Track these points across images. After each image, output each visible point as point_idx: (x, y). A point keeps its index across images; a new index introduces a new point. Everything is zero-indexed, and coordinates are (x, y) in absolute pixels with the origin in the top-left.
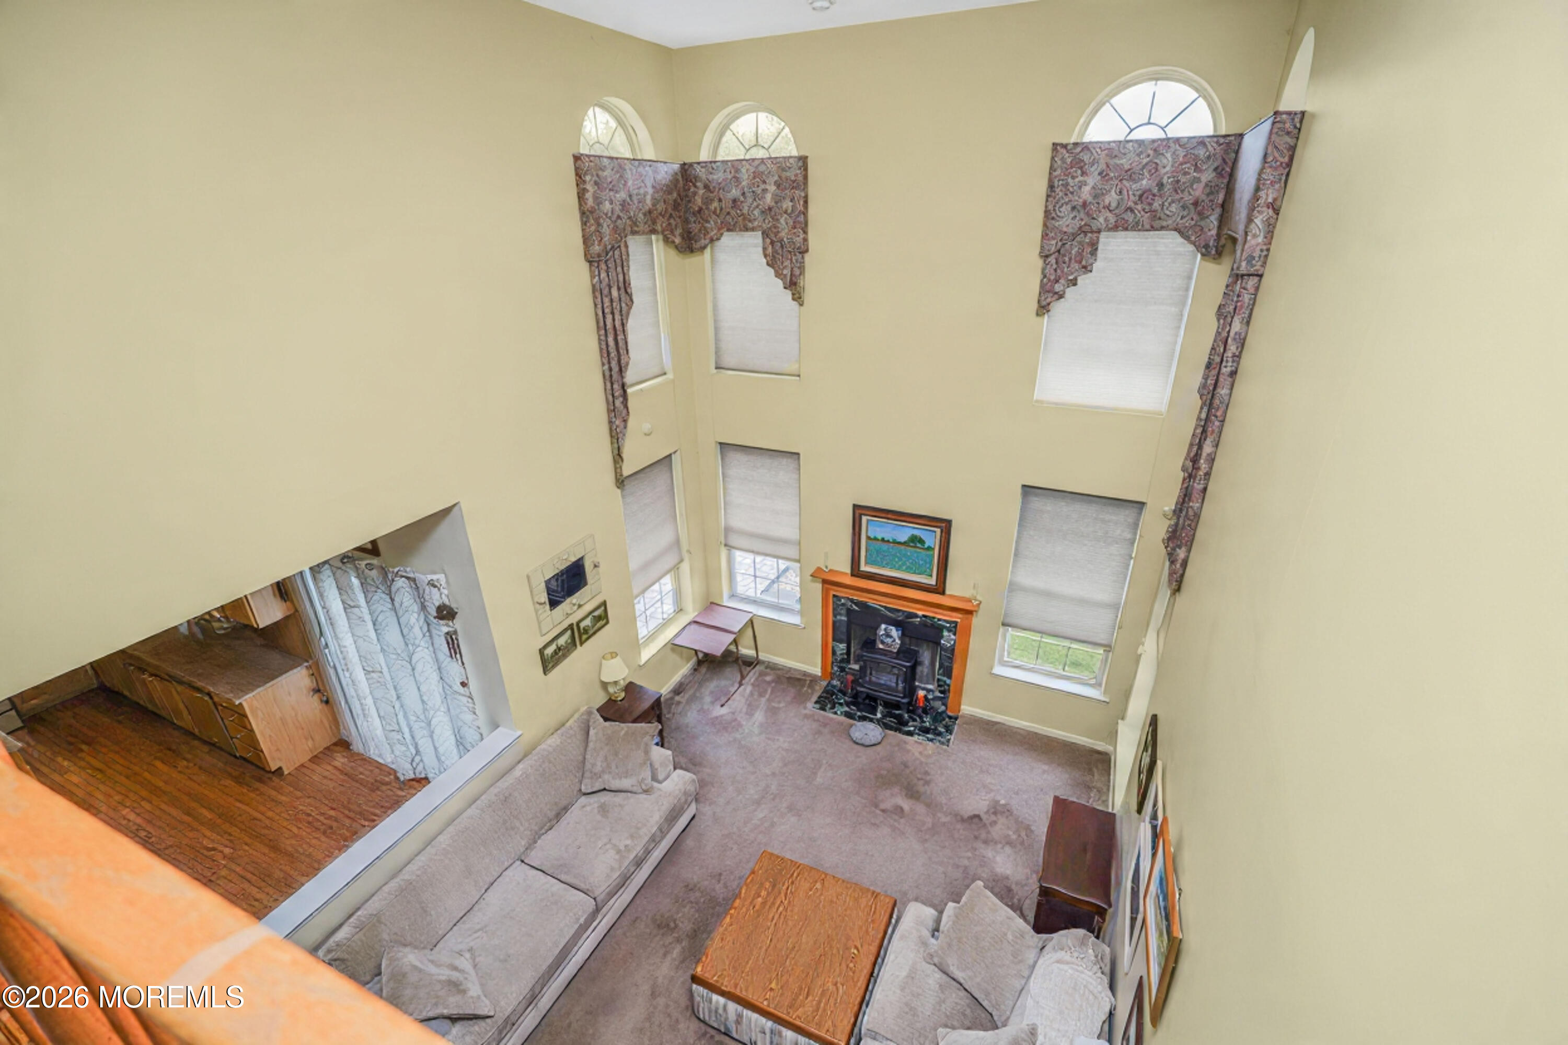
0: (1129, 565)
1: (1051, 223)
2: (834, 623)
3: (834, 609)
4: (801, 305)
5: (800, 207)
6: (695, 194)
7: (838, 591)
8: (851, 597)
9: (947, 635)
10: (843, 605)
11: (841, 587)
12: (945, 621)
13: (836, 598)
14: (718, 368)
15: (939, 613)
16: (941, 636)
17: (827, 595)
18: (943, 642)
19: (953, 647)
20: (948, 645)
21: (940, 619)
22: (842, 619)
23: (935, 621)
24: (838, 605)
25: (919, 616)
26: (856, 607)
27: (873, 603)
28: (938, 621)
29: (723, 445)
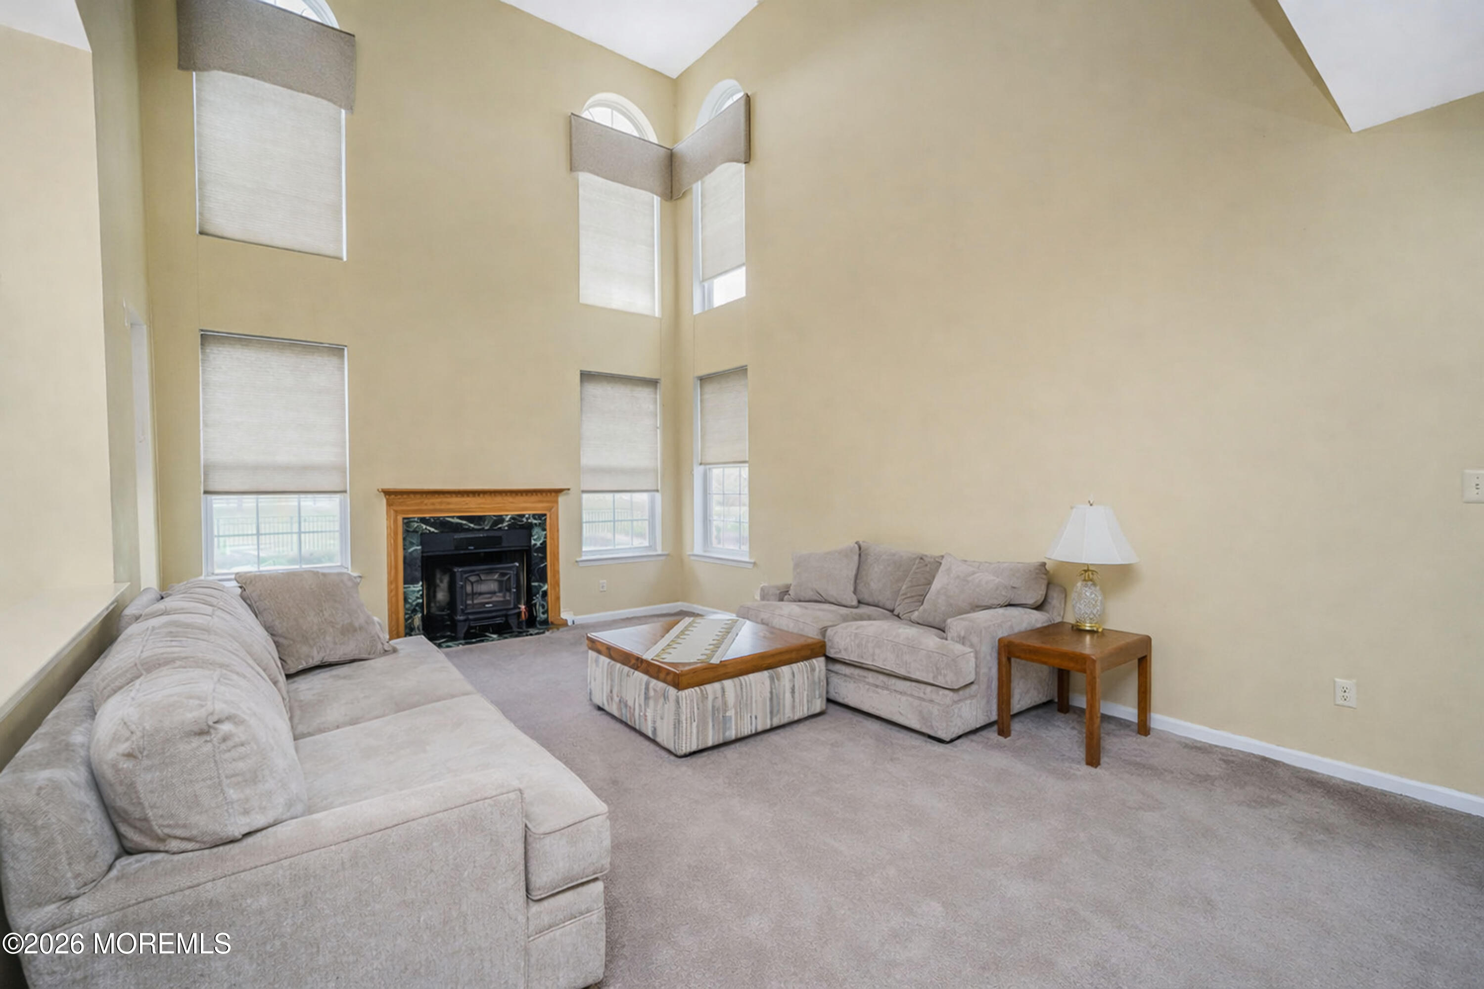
2: (405, 558)
7: (408, 512)
8: (427, 516)
9: (537, 532)
10: (415, 531)
11: (412, 503)
12: (534, 516)
13: (407, 522)
14: (201, 233)
15: (528, 508)
16: (531, 535)
17: (395, 521)
18: (533, 542)
19: (544, 544)
20: (538, 543)
21: (529, 515)
22: (416, 550)
23: (524, 520)
24: (408, 531)
25: (508, 518)
26: (432, 530)
27: (453, 517)
28: (527, 519)
29: (206, 338)
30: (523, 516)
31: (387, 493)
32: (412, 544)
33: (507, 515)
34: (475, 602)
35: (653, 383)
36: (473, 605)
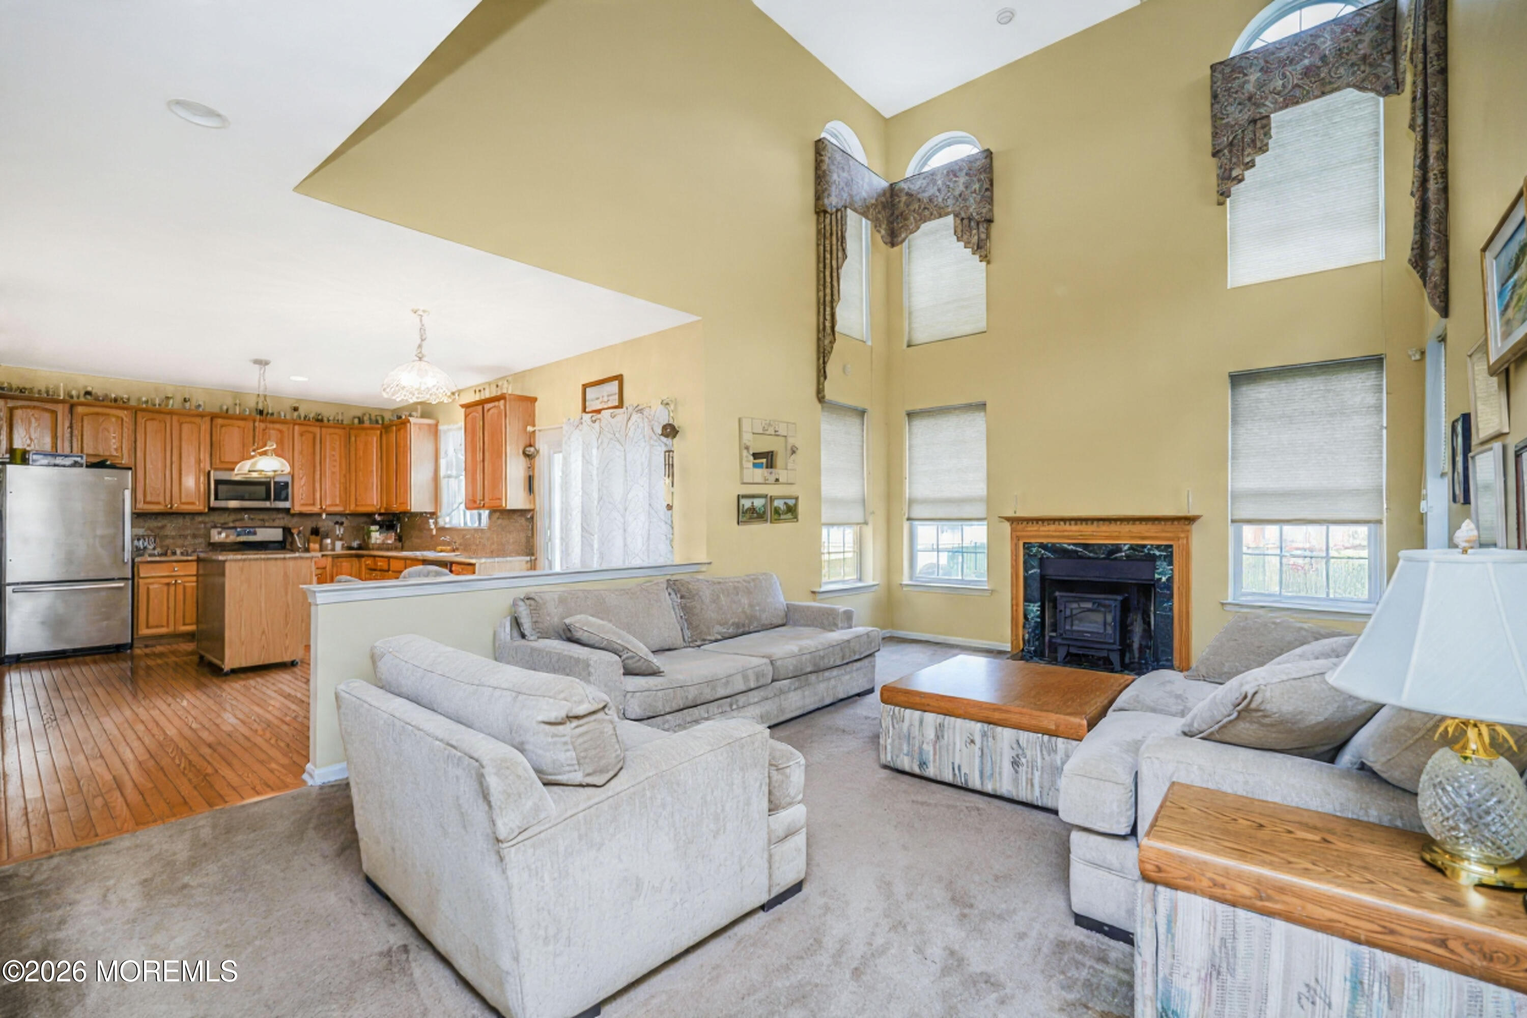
0: (1382, 435)
1: (1219, 122)
2: (1025, 579)
3: (1025, 562)
4: (988, 262)
5: (986, 186)
6: (899, 202)
7: (1029, 537)
8: (1045, 541)
9: (1162, 565)
10: (1035, 555)
11: (1032, 528)
12: (1158, 547)
13: (1027, 546)
14: (909, 346)
15: (1151, 537)
16: (1155, 568)
17: (1016, 545)
18: (1157, 576)
19: (1170, 580)
20: (1164, 579)
21: (1152, 545)
22: (1035, 573)
23: (1146, 551)
24: (1030, 555)
25: (1126, 548)
26: (1049, 554)
27: (1069, 544)
28: (1149, 550)
29: (910, 415)
30: (1144, 546)
31: (1011, 520)
32: (1033, 567)
33: (1125, 545)
34: (1075, 628)
35: (1375, 362)
36: (1072, 631)
